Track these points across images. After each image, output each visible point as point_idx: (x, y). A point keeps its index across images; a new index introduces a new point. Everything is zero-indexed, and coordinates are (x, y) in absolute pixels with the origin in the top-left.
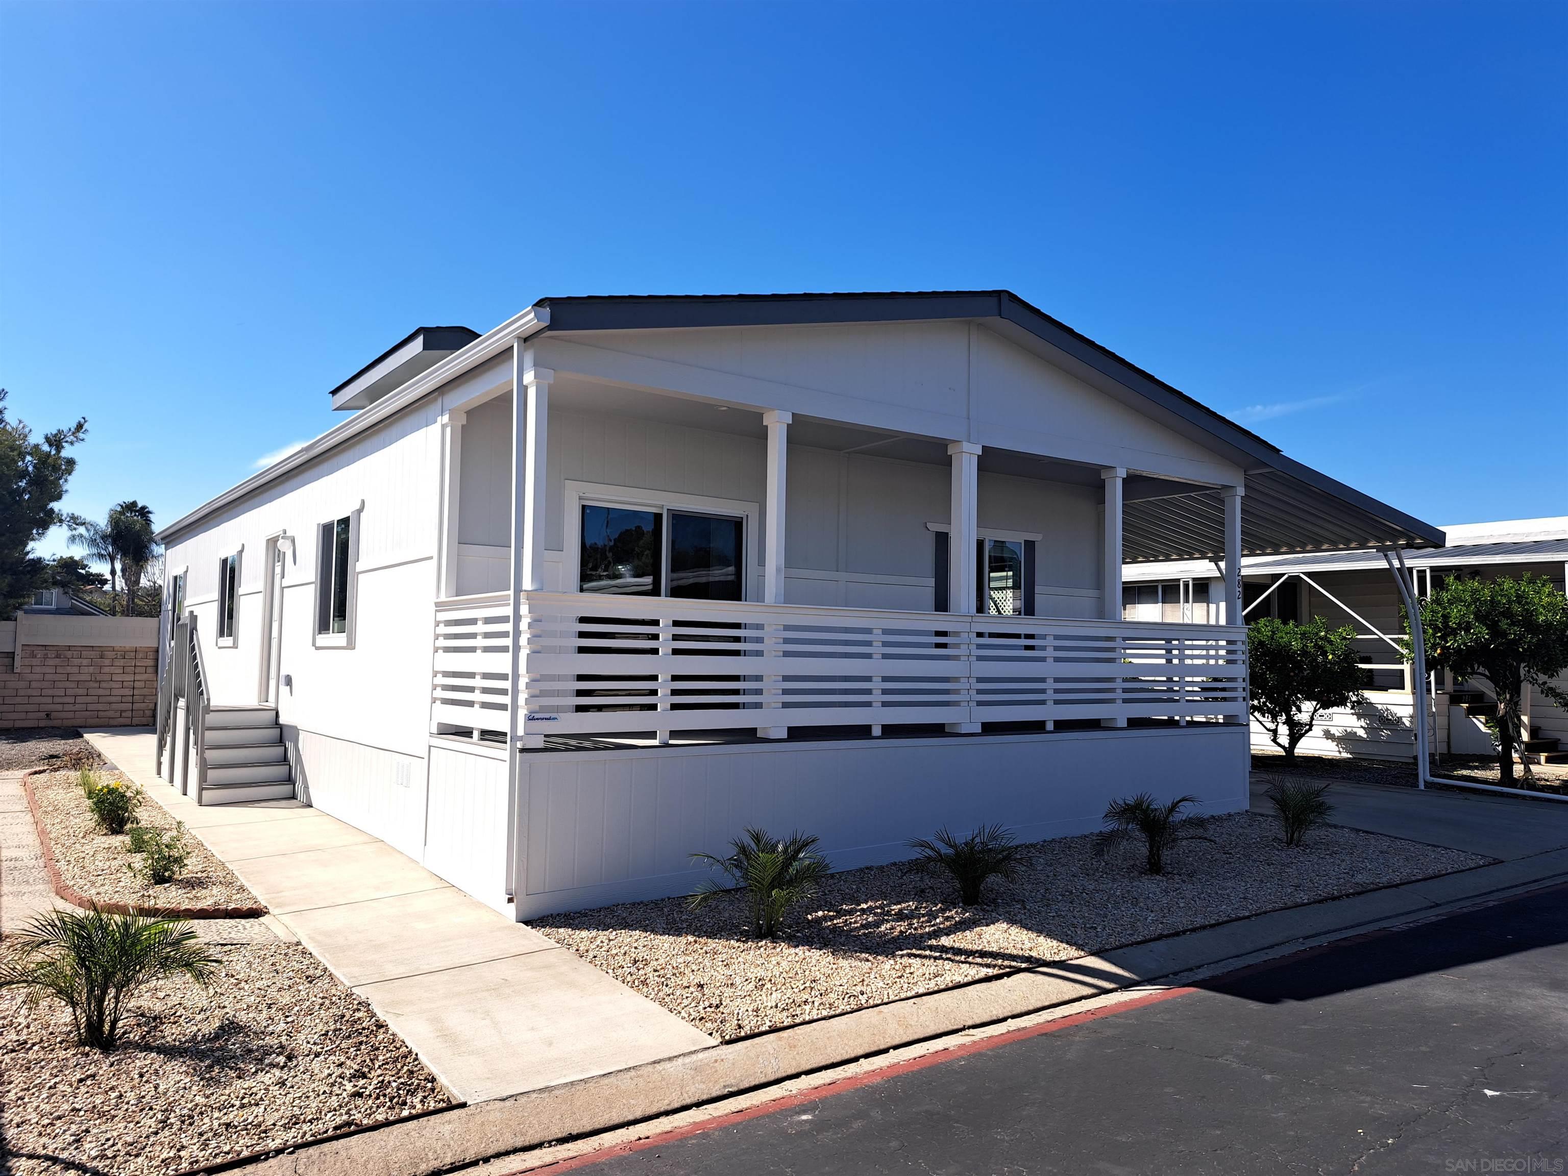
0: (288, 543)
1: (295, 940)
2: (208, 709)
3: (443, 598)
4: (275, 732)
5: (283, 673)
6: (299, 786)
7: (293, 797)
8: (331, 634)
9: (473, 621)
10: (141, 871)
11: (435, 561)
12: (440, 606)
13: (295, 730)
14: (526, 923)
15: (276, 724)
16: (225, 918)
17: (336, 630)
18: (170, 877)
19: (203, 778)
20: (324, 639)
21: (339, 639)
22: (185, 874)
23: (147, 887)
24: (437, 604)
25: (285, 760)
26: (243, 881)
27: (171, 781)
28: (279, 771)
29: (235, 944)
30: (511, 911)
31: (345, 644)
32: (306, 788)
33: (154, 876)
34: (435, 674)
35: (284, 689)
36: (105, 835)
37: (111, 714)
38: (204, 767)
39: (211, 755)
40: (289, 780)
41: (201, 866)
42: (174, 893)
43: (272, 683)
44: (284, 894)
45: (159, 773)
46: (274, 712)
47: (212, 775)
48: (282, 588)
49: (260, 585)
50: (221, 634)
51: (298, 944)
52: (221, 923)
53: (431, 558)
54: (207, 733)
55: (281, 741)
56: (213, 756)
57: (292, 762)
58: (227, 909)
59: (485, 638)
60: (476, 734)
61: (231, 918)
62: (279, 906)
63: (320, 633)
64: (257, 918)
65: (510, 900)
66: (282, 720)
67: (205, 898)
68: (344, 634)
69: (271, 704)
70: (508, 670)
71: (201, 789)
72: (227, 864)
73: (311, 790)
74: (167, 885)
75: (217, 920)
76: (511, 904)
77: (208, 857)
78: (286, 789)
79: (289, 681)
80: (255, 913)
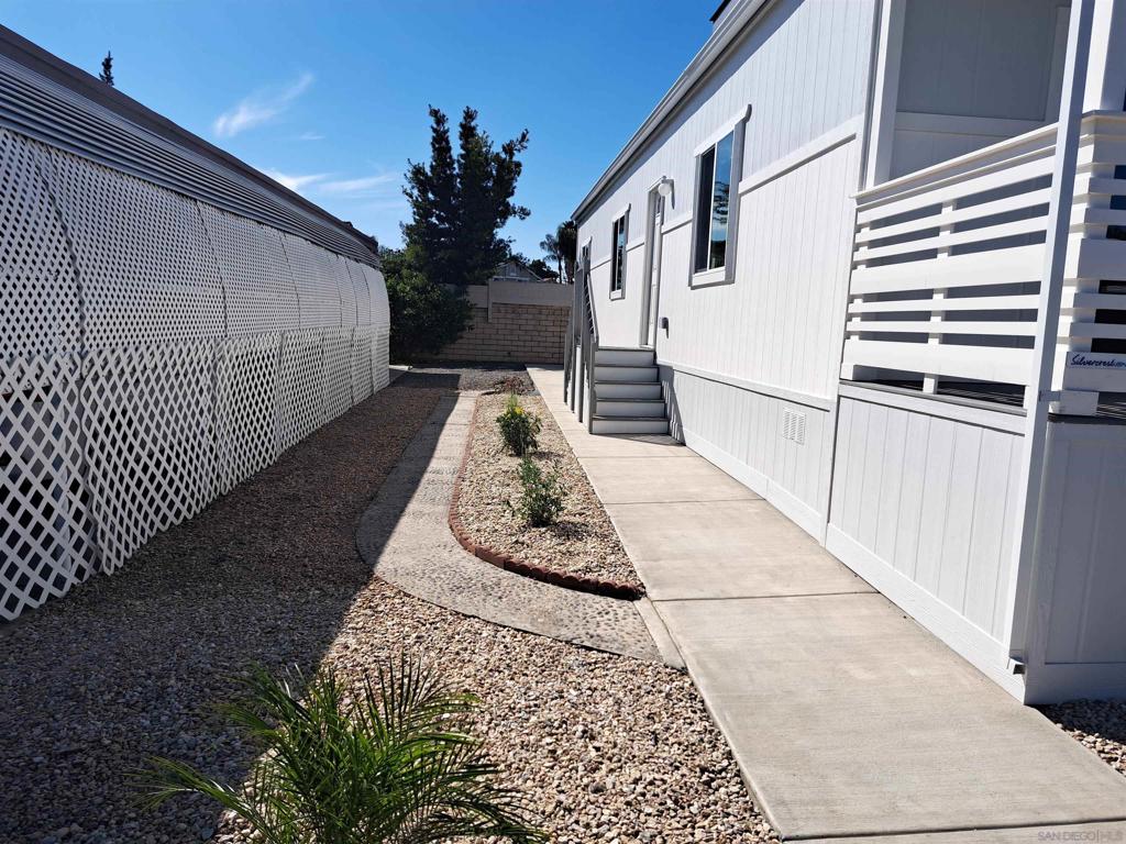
0: (668, 187)
1: (679, 664)
2: (596, 347)
3: (870, 186)
4: (652, 372)
5: (661, 316)
6: (673, 423)
7: (668, 433)
8: (709, 271)
9: (935, 209)
10: (519, 509)
11: (857, 144)
12: (864, 202)
13: (670, 370)
14: (1043, 708)
15: (654, 364)
16: (595, 593)
17: (713, 265)
18: (548, 519)
19: (593, 409)
20: (701, 278)
21: (719, 274)
22: (562, 517)
23: (523, 529)
24: (860, 200)
25: (661, 398)
26: (619, 534)
27: (573, 409)
28: (655, 407)
29: (603, 652)
30: (1017, 687)
31: (723, 279)
32: (680, 426)
33: (532, 516)
34: (851, 299)
35: (662, 331)
36: (511, 455)
37: (546, 355)
38: (594, 398)
39: (600, 389)
40: (665, 417)
41: (580, 507)
42: (548, 542)
43: (652, 328)
44: (662, 562)
45: (566, 401)
46: (652, 354)
47: (600, 406)
48: (662, 235)
49: (642, 239)
50: (613, 289)
51: (684, 672)
52: (590, 602)
53: (853, 137)
54: (596, 369)
55: (658, 381)
56: (601, 389)
57: (668, 400)
58: (598, 582)
59: (955, 232)
60: (929, 386)
61: (602, 594)
62: (658, 584)
63: (696, 272)
64: (632, 601)
65: (1018, 670)
66: (660, 361)
67: (578, 554)
68: (723, 268)
69: (650, 346)
70: (1043, 275)
71: (592, 420)
72: (606, 508)
73: (684, 429)
74: (543, 530)
75: (587, 595)
76: (1020, 676)
77: (589, 495)
78: (659, 425)
79: (666, 324)
80: (630, 594)
